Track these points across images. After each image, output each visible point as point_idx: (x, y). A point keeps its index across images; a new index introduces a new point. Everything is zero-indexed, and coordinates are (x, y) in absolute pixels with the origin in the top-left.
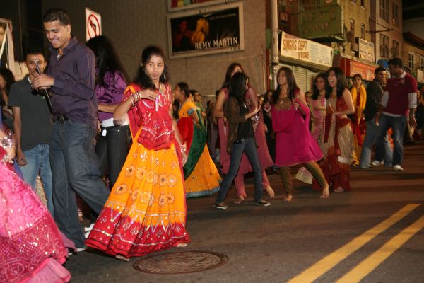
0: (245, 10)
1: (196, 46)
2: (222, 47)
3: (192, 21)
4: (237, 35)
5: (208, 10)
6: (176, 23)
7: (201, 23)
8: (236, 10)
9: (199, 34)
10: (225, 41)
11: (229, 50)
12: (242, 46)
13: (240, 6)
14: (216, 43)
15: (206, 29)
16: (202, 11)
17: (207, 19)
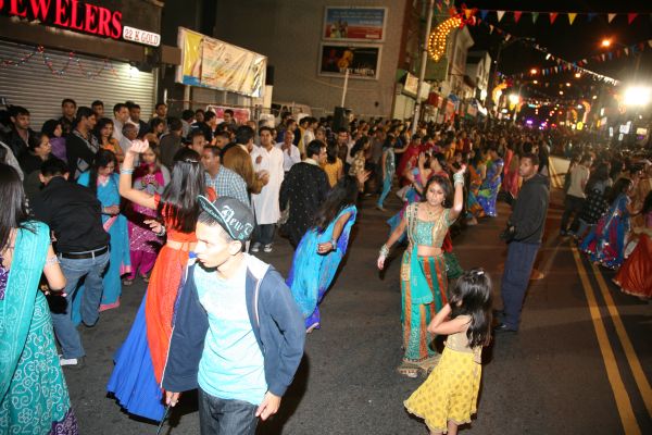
0: (384, 50)
1: (341, 70)
2: (361, 75)
3: (340, 51)
4: (374, 68)
5: (354, 45)
6: (327, 50)
7: (347, 54)
8: (377, 50)
9: (344, 62)
10: (364, 71)
11: (368, 78)
12: (377, 77)
13: (381, 47)
14: (357, 70)
15: (351, 59)
16: (350, 45)
17: (353, 51)
